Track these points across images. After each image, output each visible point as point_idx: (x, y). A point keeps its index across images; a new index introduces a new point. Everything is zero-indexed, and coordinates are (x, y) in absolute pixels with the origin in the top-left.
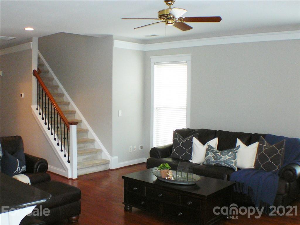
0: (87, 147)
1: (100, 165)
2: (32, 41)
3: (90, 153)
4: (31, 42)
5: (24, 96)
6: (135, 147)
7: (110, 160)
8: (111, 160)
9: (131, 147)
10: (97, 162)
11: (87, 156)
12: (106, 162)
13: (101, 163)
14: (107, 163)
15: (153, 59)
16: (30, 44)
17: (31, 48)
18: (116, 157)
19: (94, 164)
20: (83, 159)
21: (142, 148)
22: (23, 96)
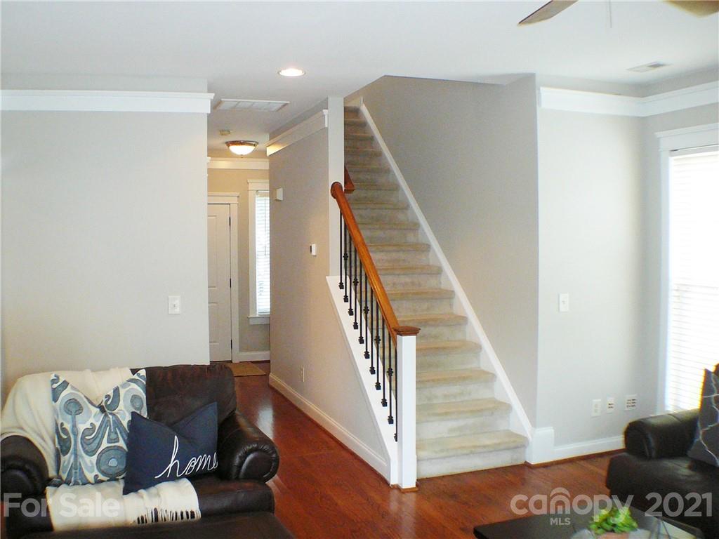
0: (470, 394)
1: (496, 449)
2: (327, 109)
3: (472, 411)
4: (325, 112)
5: (317, 251)
6: (611, 400)
7: (529, 437)
8: (532, 436)
9: (600, 400)
10: (488, 442)
11: (461, 423)
12: (514, 442)
13: (499, 444)
14: (520, 443)
15: (667, 139)
16: (324, 116)
17: (326, 126)
18: (549, 431)
19: (475, 447)
20: (451, 430)
21: (633, 403)
22: (314, 253)
